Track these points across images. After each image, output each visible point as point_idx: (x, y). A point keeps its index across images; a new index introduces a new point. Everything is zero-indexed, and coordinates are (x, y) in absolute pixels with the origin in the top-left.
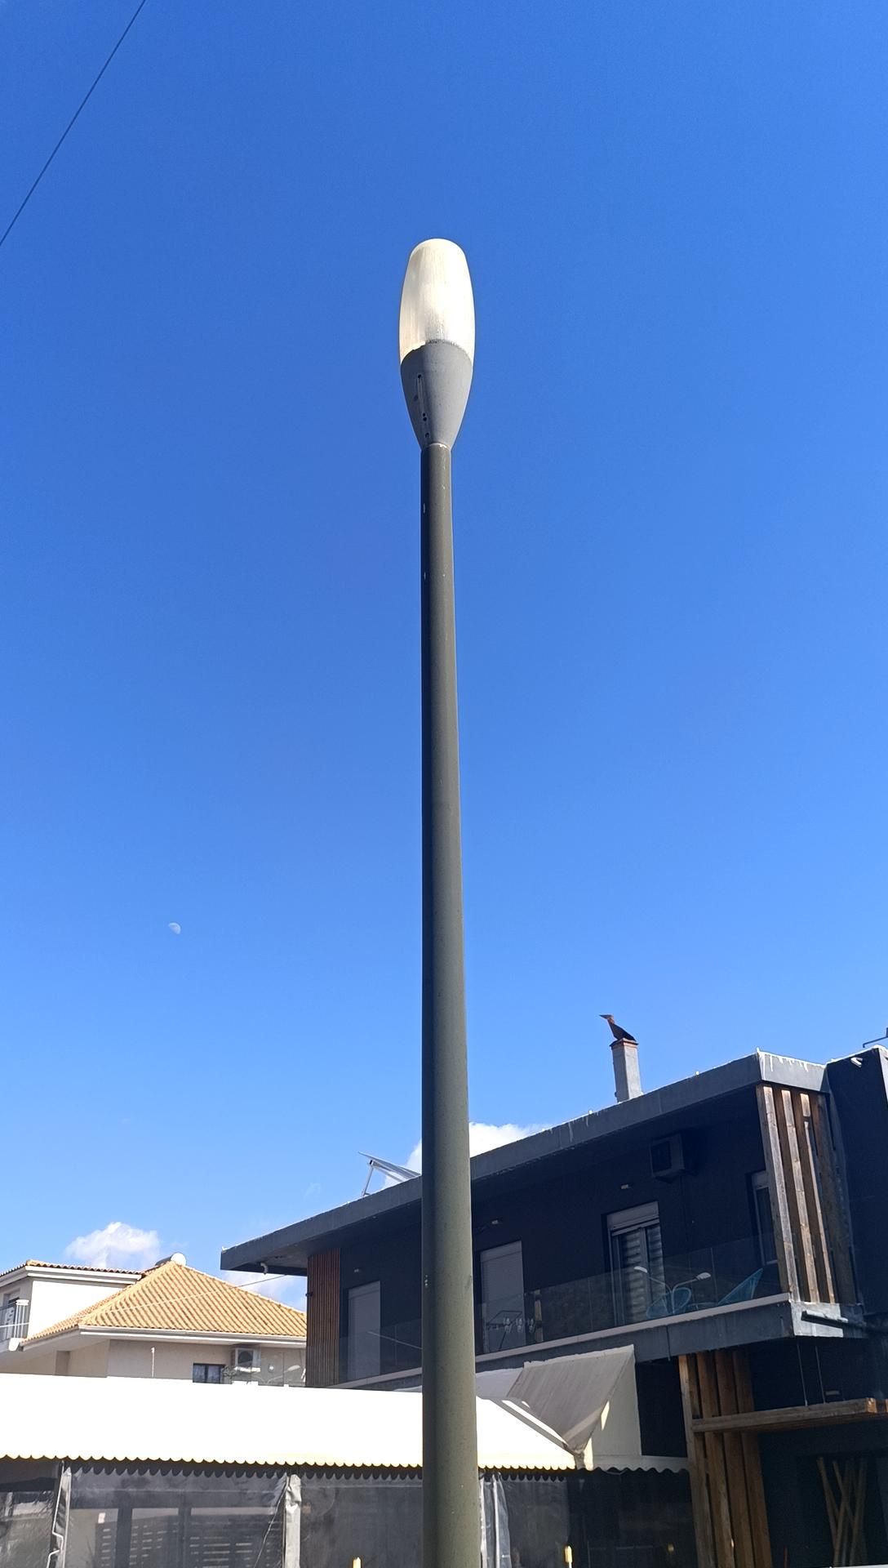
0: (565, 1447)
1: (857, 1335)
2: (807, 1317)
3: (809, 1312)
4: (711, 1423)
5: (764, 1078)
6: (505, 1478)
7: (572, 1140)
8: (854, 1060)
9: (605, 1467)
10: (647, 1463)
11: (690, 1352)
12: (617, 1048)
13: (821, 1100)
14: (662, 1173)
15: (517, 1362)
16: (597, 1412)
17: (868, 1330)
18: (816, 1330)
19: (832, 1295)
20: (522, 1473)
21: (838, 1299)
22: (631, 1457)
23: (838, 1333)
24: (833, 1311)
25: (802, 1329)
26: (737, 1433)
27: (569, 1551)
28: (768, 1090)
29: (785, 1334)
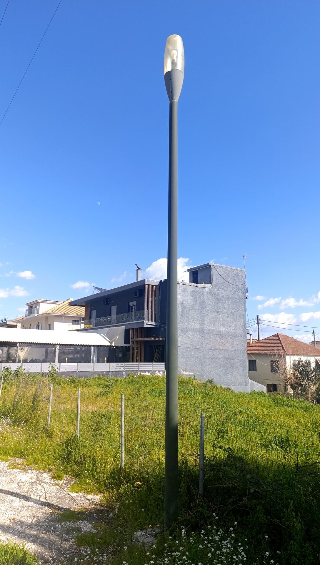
0: (110, 342)
1: (158, 327)
2: (147, 324)
3: (148, 323)
4: (135, 339)
5: (146, 283)
6: (97, 347)
7: (120, 290)
8: (162, 281)
9: (116, 345)
10: (125, 345)
11: (133, 328)
12: (137, 270)
13: (158, 287)
14: (135, 297)
15: (109, 327)
16: (115, 337)
17: (160, 326)
18: (149, 326)
19: (154, 320)
20: (100, 346)
21: (155, 321)
22: (122, 343)
23: (154, 327)
24: (153, 323)
25: (146, 326)
26: (141, 341)
27: (106, 358)
28: (147, 286)
29: (143, 327)
